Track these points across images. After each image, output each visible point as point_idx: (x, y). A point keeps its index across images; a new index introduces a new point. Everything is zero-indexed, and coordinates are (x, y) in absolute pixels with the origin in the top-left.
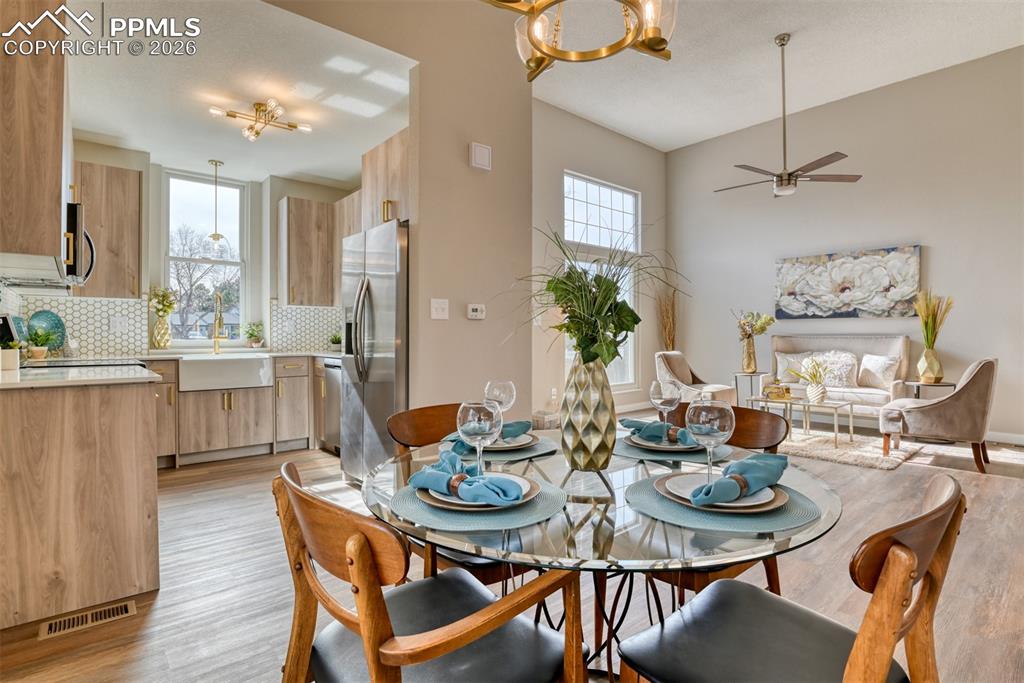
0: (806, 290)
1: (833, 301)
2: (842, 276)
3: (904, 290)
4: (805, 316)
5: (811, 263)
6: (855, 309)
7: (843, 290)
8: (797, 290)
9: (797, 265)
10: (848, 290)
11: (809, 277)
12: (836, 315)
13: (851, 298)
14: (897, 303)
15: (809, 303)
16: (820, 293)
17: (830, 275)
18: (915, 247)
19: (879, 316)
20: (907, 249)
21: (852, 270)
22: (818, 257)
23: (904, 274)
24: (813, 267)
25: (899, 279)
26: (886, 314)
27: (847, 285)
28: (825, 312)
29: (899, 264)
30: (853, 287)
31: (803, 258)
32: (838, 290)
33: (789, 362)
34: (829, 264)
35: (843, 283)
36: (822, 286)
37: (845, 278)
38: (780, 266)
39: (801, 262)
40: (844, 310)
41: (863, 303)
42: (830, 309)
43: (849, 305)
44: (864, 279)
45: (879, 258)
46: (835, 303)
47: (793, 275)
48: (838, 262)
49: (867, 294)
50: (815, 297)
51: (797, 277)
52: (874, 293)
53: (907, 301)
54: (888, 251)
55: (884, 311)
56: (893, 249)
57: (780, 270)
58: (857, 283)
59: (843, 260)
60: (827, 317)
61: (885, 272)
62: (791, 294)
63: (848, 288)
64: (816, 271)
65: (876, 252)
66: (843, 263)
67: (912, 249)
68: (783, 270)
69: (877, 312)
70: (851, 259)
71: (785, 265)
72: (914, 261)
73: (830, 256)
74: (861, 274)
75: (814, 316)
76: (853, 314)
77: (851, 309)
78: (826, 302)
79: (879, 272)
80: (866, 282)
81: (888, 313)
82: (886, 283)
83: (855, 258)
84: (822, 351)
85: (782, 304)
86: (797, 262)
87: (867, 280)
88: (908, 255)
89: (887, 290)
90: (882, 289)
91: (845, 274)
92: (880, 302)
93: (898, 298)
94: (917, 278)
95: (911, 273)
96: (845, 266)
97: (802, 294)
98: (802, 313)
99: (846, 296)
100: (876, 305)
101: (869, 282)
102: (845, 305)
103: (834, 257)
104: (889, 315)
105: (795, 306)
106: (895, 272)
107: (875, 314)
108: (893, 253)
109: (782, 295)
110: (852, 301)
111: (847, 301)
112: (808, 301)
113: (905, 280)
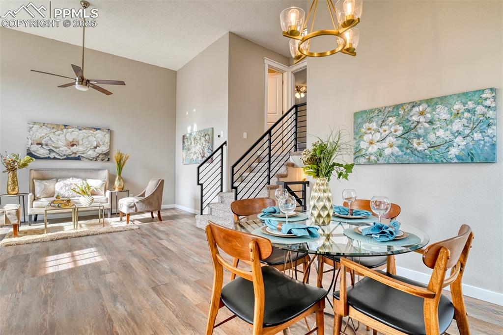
0: (49, 143)
1: (66, 151)
2: (72, 138)
3: (104, 149)
4: (49, 158)
5: (53, 128)
6: (79, 156)
7: (73, 145)
8: (43, 142)
9: (44, 127)
11: (51, 136)
12: (68, 158)
13: (77, 150)
14: (100, 154)
15: (51, 151)
16: (59, 145)
17: (65, 136)
18: (108, 130)
19: (91, 160)
20: (105, 130)
21: (78, 136)
22: (58, 125)
23: (103, 141)
24: (55, 130)
25: (101, 143)
27: (75, 143)
28: (62, 156)
29: (101, 136)
30: (78, 144)
31: (47, 124)
32: (70, 145)
33: (45, 185)
34: (65, 130)
35: (73, 142)
36: (60, 141)
37: (74, 139)
38: (31, 126)
39: (47, 126)
40: (73, 156)
41: (84, 153)
42: (65, 155)
43: (76, 153)
44: (84, 141)
45: (91, 131)
46: (68, 152)
47: (40, 133)
48: (70, 130)
49: (85, 149)
50: (56, 148)
51: (43, 135)
52: (89, 149)
53: (105, 154)
54: (97, 129)
55: (94, 158)
56: (99, 129)
57: (31, 128)
58: (81, 142)
59: (73, 129)
60: (63, 159)
61: (95, 139)
62: (38, 144)
63: (76, 145)
64: (57, 133)
65: (91, 128)
66: (73, 131)
68: (33, 129)
69: (91, 158)
70: (78, 130)
71: (35, 126)
72: (108, 136)
73: (65, 126)
74: (83, 138)
75: (55, 158)
76: (78, 159)
77: (77, 156)
78: (62, 151)
79: (92, 139)
80: (85, 142)
81: (96, 159)
82: (95, 144)
83: (80, 130)
84: (64, 178)
85: (32, 149)
86: (44, 126)
87: (86, 142)
88: (105, 133)
89: (95, 148)
90: (93, 147)
91: (74, 137)
92: (91, 153)
93: (100, 152)
94: (109, 144)
95: (106, 142)
96: (73, 133)
97: (47, 145)
98: (47, 156)
99: (74, 149)
100: (90, 155)
101: (87, 143)
102: (73, 153)
103: (68, 127)
104: (96, 160)
105: (42, 152)
106: (99, 141)
107: (89, 159)
108: (98, 131)
109: (32, 144)
110: (77, 151)
111: (74, 151)
112: (51, 149)
113: (103, 144)
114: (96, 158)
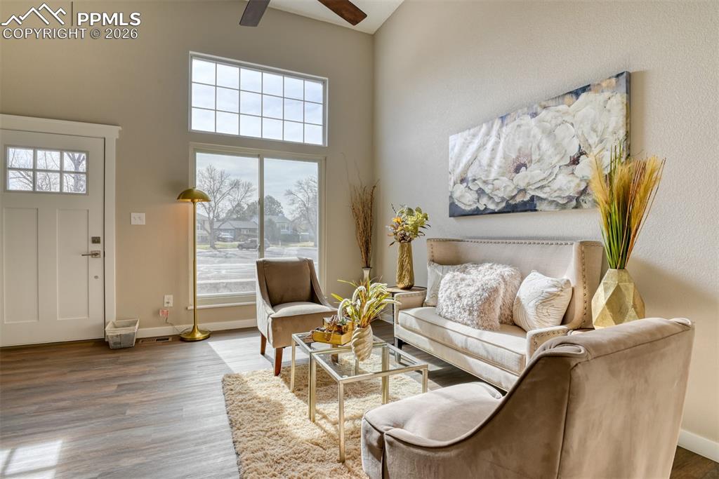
0: (478, 173)
1: (505, 188)
2: (518, 147)
4: (476, 213)
6: (532, 198)
7: (517, 170)
8: (469, 174)
9: (469, 139)
10: (523, 168)
12: (511, 208)
13: (527, 181)
14: (589, 182)
15: (481, 192)
16: (493, 176)
18: (618, 76)
19: (564, 206)
20: (604, 84)
22: (491, 124)
23: (600, 128)
25: (593, 139)
26: (574, 203)
27: (523, 160)
28: (498, 204)
29: (593, 114)
30: (531, 161)
32: (512, 170)
34: (502, 131)
35: (518, 157)
36: (495, 165)
37: (520, 149)
38: (453, 144)
40: (519, 199)
41: (542, 187)
42: (503, 200)
43: (523, 191)
44: (543, 148)
45: (563, 107)
46: (509, 189)
47: (465, 154)
48: (513, 125)
49: (547, 173)
50: (488, 183)
51: (469, 157)
52: (557, 170)
54: (577, 93)
55: (570, 199)
56: (584, 89)
57: (453, 149)
58: (535, 157)
59: (518, 121)
60: (500, 212)
61: (573, 130)
62: (462, 181)
63: (525, 165)
64: (488, 145)
65: (560, 97)
66: (518, 126)
67: (614, 80)
68: (456, 149)
69: (561, 202)
70: (528, 118)
71: (458, 142)
72: (617, 101)
73: (504, 118)
74: (540, 141)
75: (486, 211)
76: (529, 206)
77: (527, 198)
78: (499, 189)
79: (564, 132)
80: (546, 152)
81: (577, 202)
82: (574, 151)
83: (533, 115)
85: (456, 195)
87: (548, 149)
88: (607, 94)
89: (575, 161)
90: (568, 161)
91: (521, 143)
92: (566, 184)
94: (622, 133)
95: (610, 129)
96: (520, 130)
97: (474, 180)
98: (474, 207)
99: (522, 179)
100: (560, 189)
101: (551, 151)
102: (520, 192)
103: (509, 119)
104: (578, 205)
105: (467, 200)
107: (557, 204)
108: (583, 96)
109: (455, 184)
110: (529, 184)
111: (522, 185)
112: (480, 189)
113: (601, 141)
114: (577, 199)
